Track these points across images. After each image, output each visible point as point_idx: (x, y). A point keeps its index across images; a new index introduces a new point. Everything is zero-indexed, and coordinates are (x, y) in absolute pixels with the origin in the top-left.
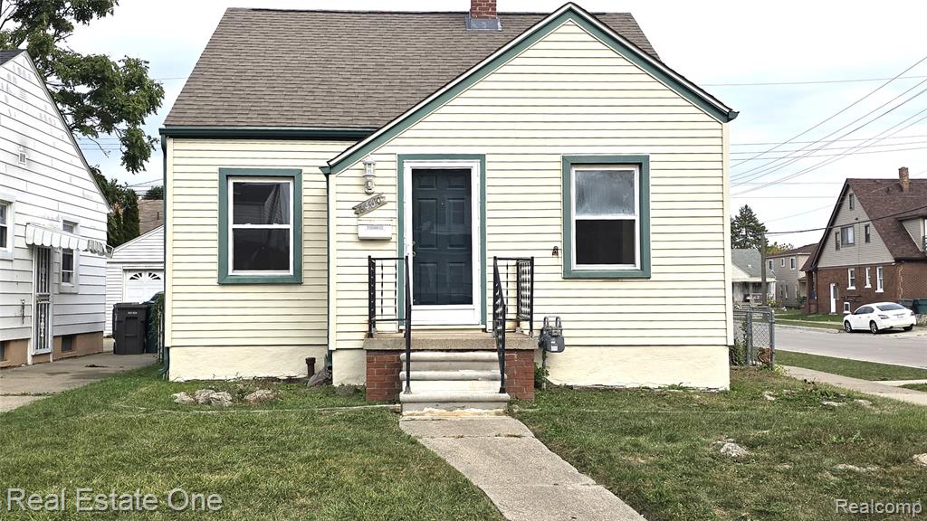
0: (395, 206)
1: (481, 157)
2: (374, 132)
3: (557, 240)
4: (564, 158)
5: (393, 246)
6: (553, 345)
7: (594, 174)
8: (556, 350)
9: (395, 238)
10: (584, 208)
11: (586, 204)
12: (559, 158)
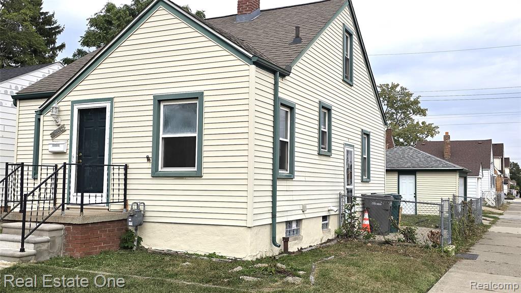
0: (68, 132)
1: (111, 100)
2: (55, 93)
3: (149, 152)
4: (155, 97)
5: (67, 157)
6: (130, 221)
7: (174, 107)
8: (132, 225)
9: (68, 152)
10: (167, 130)
11: (169, 127)
12: (152, 97)
